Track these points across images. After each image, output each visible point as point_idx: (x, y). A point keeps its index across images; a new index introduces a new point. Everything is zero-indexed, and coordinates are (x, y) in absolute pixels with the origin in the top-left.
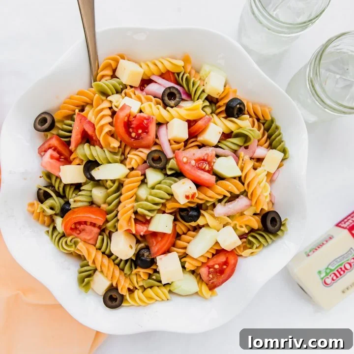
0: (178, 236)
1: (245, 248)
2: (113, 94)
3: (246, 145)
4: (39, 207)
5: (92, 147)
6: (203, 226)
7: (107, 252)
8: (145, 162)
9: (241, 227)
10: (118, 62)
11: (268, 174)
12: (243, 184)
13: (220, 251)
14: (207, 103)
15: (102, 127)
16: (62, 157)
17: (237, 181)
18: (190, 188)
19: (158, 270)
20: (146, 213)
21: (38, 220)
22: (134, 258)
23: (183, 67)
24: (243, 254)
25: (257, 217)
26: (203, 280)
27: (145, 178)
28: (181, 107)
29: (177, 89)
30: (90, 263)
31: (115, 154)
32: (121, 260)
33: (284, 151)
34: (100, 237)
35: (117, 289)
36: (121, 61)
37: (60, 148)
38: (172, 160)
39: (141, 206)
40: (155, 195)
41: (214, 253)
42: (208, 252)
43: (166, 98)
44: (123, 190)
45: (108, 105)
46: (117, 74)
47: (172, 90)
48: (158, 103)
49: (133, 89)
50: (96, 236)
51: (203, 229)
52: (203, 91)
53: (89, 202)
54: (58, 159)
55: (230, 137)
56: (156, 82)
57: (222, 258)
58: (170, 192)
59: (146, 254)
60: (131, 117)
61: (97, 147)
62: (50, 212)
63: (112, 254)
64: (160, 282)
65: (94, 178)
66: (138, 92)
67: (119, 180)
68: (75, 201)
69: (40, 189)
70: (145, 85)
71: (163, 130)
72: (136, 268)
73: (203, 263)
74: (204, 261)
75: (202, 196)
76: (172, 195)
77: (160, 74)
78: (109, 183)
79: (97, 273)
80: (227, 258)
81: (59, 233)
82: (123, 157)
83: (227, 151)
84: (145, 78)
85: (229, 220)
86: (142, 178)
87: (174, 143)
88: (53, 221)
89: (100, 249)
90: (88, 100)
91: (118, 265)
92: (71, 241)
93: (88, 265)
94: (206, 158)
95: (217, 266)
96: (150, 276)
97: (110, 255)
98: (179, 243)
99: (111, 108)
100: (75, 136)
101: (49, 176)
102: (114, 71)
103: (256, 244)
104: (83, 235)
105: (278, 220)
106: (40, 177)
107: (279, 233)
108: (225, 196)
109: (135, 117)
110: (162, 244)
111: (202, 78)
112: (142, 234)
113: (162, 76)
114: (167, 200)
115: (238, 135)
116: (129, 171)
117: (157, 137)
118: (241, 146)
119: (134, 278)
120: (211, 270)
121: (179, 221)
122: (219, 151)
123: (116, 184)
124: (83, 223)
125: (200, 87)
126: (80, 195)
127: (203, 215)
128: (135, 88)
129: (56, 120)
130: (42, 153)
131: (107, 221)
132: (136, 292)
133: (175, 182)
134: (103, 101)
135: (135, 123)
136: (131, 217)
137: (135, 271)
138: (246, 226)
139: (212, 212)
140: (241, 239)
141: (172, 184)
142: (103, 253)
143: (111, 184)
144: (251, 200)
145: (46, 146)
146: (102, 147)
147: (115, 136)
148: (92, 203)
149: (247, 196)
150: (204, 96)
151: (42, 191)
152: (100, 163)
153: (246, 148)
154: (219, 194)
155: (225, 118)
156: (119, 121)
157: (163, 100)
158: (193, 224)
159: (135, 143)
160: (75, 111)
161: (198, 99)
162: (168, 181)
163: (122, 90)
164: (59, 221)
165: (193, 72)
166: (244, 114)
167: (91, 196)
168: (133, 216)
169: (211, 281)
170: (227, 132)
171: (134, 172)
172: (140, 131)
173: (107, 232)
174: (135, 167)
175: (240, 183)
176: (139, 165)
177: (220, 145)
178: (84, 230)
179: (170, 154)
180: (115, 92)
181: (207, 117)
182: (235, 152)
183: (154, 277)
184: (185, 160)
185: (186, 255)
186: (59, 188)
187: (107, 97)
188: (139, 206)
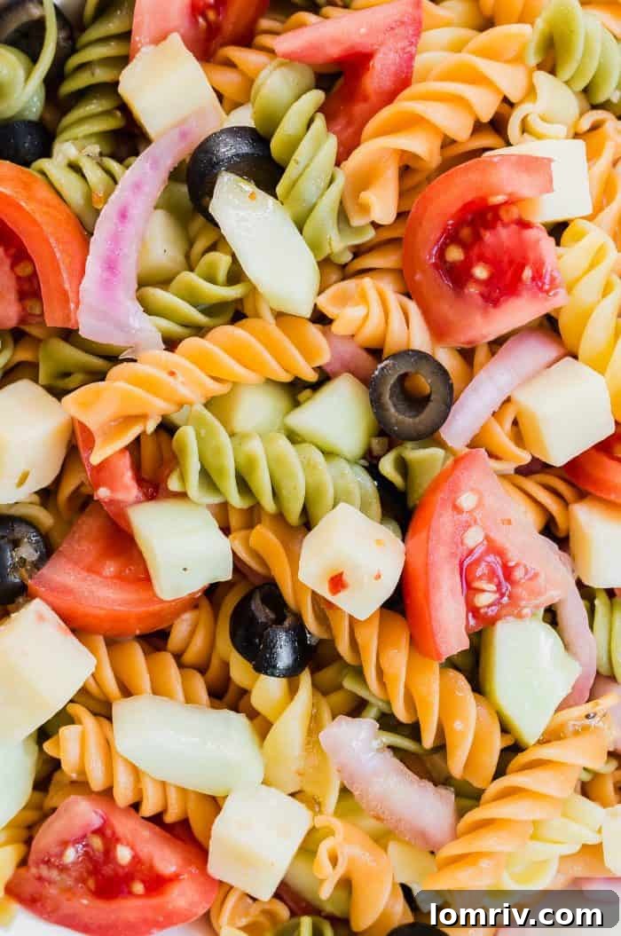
0: (155, 640)
2: (568, 82)
5: (320, 121)
6: (253, 715)
8: (376, 352)
9: (334, 861)
11: (592, 852)
12: (500, 772)
13: (188, 836)
15: (413, 122)
16: (212, 16)
17: (497, 743)
18: (378, 577)
20: (192, 464)
25: (400, 905)
26: (29, 842)
27: (315, 387)
31: (343, 216)
38: (440, 452)
39: (203, 432)
41: (170, 818)
42: (164, 784)
44: (225, 331)
45: (514, 89)
51: (239, 720)
54: (196, 8)
57: (167, 860)
58: (314, 511)
59: (27, 552)
60: (516, 213)
61: (331, 145)
65: (211, 195)
67: (253, 290)
68: (75, 167)
71: (537, 352)
73: (108, 793)
74: (123, 795)
75: (369, 638)
76: (307, 523)
78: (222, 262)
80: (178, 876)
85: (331, 799)
86: (312, 377)
94: (518, 574)
95: (124, 854)
98: (136, 656)
99: (507, 104)
108: (414, 731)
109: (524, 225)
110: (99, 589)
112: (103, 493)
114: (280, 517)
116: (309, 313)
117: (497, 344)
120: (97, 843)
121: (216, 609)
122: (576, 610)
123: (232, 293)
124: (14, 249)
126: (106, 169)
127: (293, 690)
133: (364, 509)
134: (518, 59)
135: (500, 237)
136: (143, 417)
138: (346, 885)
139: (326, 715)
140: (277, 895)
141: (349, 501)
143: (222, 274)
146: (341, 158)
147: (412, 180)
149: (460, 813)
151: (34, 10)
152: (282, 188)
154: (411, 704)
156: (474, 177)
158: (240, 670)
159: (425, 277)
162: (353, 480)
163: (605, 105)
168: (151, 426)
169: (45, 871)
171: (314, 331)
172: (481, 272)
173: (24, 355)
174: (336, 328)
175: (496, 756)
176: (352, 335)
177: (600, 603)
179: (459, 427)
180: (581, 85)
182: (605, 677)
184: (467, 500)
185: (104, 712)
186: (82, 67)
187: (540, 67)
188: (199, 423)
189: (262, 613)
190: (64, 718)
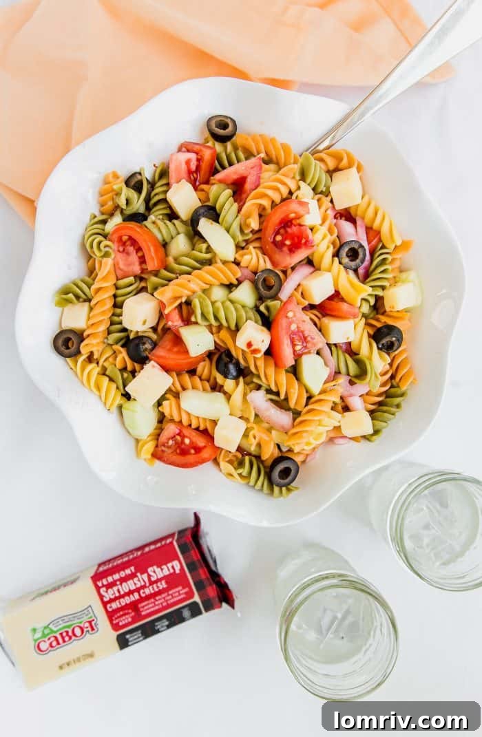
0: (192, 372)
1: (230, 462)
2: (309, 185)
3: (354, 380)
4: (119, 185)
5: (231, 199)
6: (225, 393)
7: (119, 299)
8: (255, 273)
9: (255, 438)
10: (350, 166)
11: (337, 428)
12: (307, 404)
13: (207, 434)
14: (372, 301)
15: (264, 196)
16: (195, 175)
17: (305, 396)
18: (263, 341)
19: (136, 374)
20: (198, 312)
21: (102, 196)
22: (132, 336)
23: (396, 246)
24: (222, 464)
25: (277, 451)
26: (158, 440)
27: (237, 286)
28: (347, 273)
29: (365, 255)
30: (93, 287)
31: (242, 231)
32: (120, 323)
33: (376, 432)
34: (132, 279)
35: (82, 339)
36: (354, 170)
37: (204, 165)
38: (279, 302)
39: (201, 300)
40: (225, 309)
41: (201, 428)
42: (198, 417)
43: (346, 249)
44: (207, 268)
45: (293, 187)
46: (336, 175)
47: (360, 251)
48: (333, 243)
49: (330, 205)
50: (131, 273)
51: (220, 395)
52: (383, 288)
53: (164, 240)
54: (190, 172)
55: (351, 356)
56: (356, 227)
57: (201, 442)
58: (240, 324)
59: (148, 346)
60: (298, 221)
61: (236, 206)
62: (122, 203)
63: (121, 307)
64: (125, 386)
65: (198, 225)
66: (331, 213)
67: (215, 254)
68: (154, 223)
69: (140, 174)
70: (343, 218)
71: (306, 270)
72: (123, 346)
73: (180, 422)
74: (185, 422)
75: (261, 364)
76: (238, 329)
77: (369, 225)
78: (204, 246)
79: (87, 304)
80: (205, 447)
81: (104, 230)
82: (244, 244)
83: (332, 361)
84: (352, 212)
85: (252, 418)
86: (235, 282)
87: (300, 293)
88: (112, 215)
89: (117, 288)
90: (282, 160)
91: (112, 324)
92: (106, 246)
93: (90, 288)
94: (309, 339)
95: (187, 441)
96: (124, 369)
97: (118, 305)
98: (186, 377)
99: (291, 193)
100: (231, 173)
101: (164, 173)
102: (337, 170)
103: (245, 471)
104: (121, 259)
105: (290, 478)
106: (154, 165)
107: (276, 489)
108: (278, 394)
109: (301, 226)
110: (172, 356)
111: (397, 279)
112: (169, 324)
113: (368, 229)
114: (229, 328)
115: (359, 363)
116: (233, 260)
117: (293, 269)
118: (348, 375)
119: (109, 353)
120: (178, 438)
121: (211, 360)
122: (326, 351)
123: (208, 256)
124: (136, 248)
125: (386, 281)
126: (165, 223)
127: (237, 384)
128: (334, 207)
129: (234, 138)
130: (184, 149)
131: (156, 274)
132: (94, 365)
133: (256, 322)
134: (294, 178)
135: (294, 230)
136: (181, 297)
137: (118, 347)
138: (259, 445)
139: (248, 391)
140: (237, 450)
141: (250, 319)
142: (115, 296)
143: (204, 250)
144: (293, 426)
145: (197, 147)
146: (239, 211)
147: (263, 219)
148: (165, 245)
149: (294, 419)
150: (380, 293)
151: (139, 177)
152: (220, 220)
153: (351, 383)
154: (276, 385)
155: (370, 336)
156: (285, 208)
157: (341, 246)
158: (220, 379)
159: (269, 247)
160: (258, 154)
161: (372, 287)
162: (252, 314)
163: (321, 193)
164: (117, 220)
165: (397, 264)
166: (389, 354)
167: (172, 238)
168: (184, 300)
169: (163, 448)
170: (354, 347)
171: (234, 266)
172: (288, 242)
173: (143, 284)
174: (242, 264)
175: (305, 400)
176: (247, 267)
177: (333, 348)
178: (128, 254)
179: (284, 295)
180: (313, 186)
181: (357, 310)
182: (338, 373)
183: (125, 375)
184: (290, 314)
185: (177, 396)
186: (156, 195)
187: (300, 180)
188: (200, 297)
189: (226, 359)
190: (163, 398)
